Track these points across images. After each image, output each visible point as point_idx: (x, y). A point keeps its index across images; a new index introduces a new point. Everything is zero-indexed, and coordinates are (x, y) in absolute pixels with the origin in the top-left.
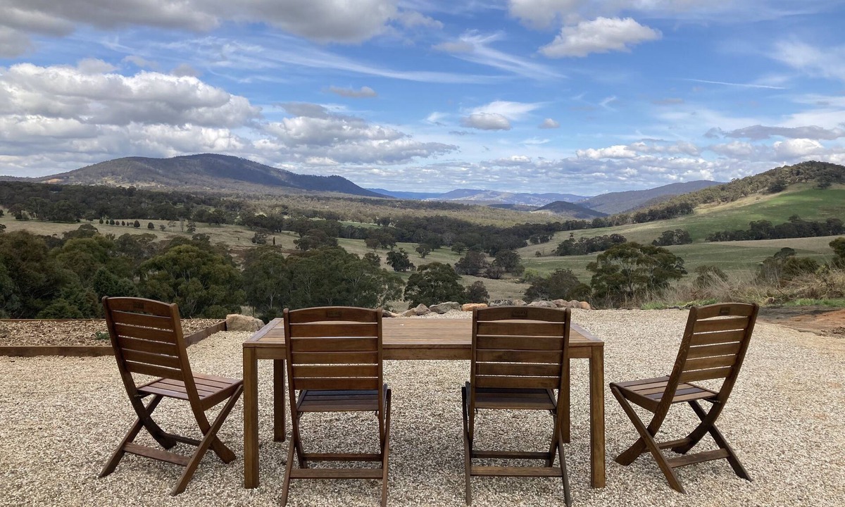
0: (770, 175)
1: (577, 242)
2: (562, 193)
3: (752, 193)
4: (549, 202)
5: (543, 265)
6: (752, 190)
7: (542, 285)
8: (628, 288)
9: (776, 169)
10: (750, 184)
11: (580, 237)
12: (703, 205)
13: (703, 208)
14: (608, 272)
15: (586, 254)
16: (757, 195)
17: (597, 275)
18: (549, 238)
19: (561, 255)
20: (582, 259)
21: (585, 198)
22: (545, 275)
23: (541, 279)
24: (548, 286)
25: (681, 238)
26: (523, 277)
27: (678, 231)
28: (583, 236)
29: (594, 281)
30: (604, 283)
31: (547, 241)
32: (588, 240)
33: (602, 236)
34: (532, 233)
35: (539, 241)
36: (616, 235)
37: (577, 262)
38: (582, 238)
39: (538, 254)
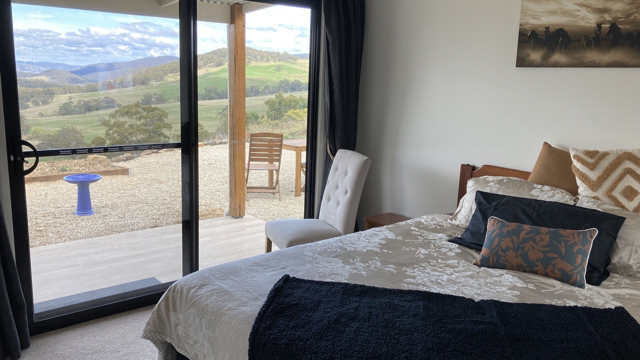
0: (214, 54)
1: (75, 103)
2: (54, 62)
3: (203, 67)
4: (44, 69)
5: (47, 124)
6: (204, 64)
7: (51, 140)
8: (135, 138)
9: (218, 50)
10: (202, 60)
11: (77, 100)
12: (171, 75)
13: (171, 77)
14: (118, 127)
15: (84, 113)
16: (207, 68)
17: (110, 130)
18: (50, 101)
19: (63, 115)
20: (81, 117)
21: (77, 67)
22: (52, 132)
23: (50, 136)
24: (56, 141)
25: (157, 99)
26: (31, 135)
27: (155, 94)
28: (81, 99)
29: (107, 134)
30: (115, 135)
31: (49, 103)
32: (85, 102)
33: (96, 99)
34: (32, 96)
35: (40, 103)
36: (108, 97)
37: (78, 120)
38: (80, 101)
39: (41, 115)
